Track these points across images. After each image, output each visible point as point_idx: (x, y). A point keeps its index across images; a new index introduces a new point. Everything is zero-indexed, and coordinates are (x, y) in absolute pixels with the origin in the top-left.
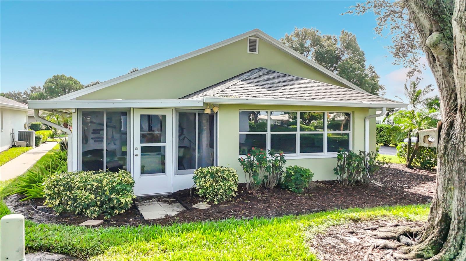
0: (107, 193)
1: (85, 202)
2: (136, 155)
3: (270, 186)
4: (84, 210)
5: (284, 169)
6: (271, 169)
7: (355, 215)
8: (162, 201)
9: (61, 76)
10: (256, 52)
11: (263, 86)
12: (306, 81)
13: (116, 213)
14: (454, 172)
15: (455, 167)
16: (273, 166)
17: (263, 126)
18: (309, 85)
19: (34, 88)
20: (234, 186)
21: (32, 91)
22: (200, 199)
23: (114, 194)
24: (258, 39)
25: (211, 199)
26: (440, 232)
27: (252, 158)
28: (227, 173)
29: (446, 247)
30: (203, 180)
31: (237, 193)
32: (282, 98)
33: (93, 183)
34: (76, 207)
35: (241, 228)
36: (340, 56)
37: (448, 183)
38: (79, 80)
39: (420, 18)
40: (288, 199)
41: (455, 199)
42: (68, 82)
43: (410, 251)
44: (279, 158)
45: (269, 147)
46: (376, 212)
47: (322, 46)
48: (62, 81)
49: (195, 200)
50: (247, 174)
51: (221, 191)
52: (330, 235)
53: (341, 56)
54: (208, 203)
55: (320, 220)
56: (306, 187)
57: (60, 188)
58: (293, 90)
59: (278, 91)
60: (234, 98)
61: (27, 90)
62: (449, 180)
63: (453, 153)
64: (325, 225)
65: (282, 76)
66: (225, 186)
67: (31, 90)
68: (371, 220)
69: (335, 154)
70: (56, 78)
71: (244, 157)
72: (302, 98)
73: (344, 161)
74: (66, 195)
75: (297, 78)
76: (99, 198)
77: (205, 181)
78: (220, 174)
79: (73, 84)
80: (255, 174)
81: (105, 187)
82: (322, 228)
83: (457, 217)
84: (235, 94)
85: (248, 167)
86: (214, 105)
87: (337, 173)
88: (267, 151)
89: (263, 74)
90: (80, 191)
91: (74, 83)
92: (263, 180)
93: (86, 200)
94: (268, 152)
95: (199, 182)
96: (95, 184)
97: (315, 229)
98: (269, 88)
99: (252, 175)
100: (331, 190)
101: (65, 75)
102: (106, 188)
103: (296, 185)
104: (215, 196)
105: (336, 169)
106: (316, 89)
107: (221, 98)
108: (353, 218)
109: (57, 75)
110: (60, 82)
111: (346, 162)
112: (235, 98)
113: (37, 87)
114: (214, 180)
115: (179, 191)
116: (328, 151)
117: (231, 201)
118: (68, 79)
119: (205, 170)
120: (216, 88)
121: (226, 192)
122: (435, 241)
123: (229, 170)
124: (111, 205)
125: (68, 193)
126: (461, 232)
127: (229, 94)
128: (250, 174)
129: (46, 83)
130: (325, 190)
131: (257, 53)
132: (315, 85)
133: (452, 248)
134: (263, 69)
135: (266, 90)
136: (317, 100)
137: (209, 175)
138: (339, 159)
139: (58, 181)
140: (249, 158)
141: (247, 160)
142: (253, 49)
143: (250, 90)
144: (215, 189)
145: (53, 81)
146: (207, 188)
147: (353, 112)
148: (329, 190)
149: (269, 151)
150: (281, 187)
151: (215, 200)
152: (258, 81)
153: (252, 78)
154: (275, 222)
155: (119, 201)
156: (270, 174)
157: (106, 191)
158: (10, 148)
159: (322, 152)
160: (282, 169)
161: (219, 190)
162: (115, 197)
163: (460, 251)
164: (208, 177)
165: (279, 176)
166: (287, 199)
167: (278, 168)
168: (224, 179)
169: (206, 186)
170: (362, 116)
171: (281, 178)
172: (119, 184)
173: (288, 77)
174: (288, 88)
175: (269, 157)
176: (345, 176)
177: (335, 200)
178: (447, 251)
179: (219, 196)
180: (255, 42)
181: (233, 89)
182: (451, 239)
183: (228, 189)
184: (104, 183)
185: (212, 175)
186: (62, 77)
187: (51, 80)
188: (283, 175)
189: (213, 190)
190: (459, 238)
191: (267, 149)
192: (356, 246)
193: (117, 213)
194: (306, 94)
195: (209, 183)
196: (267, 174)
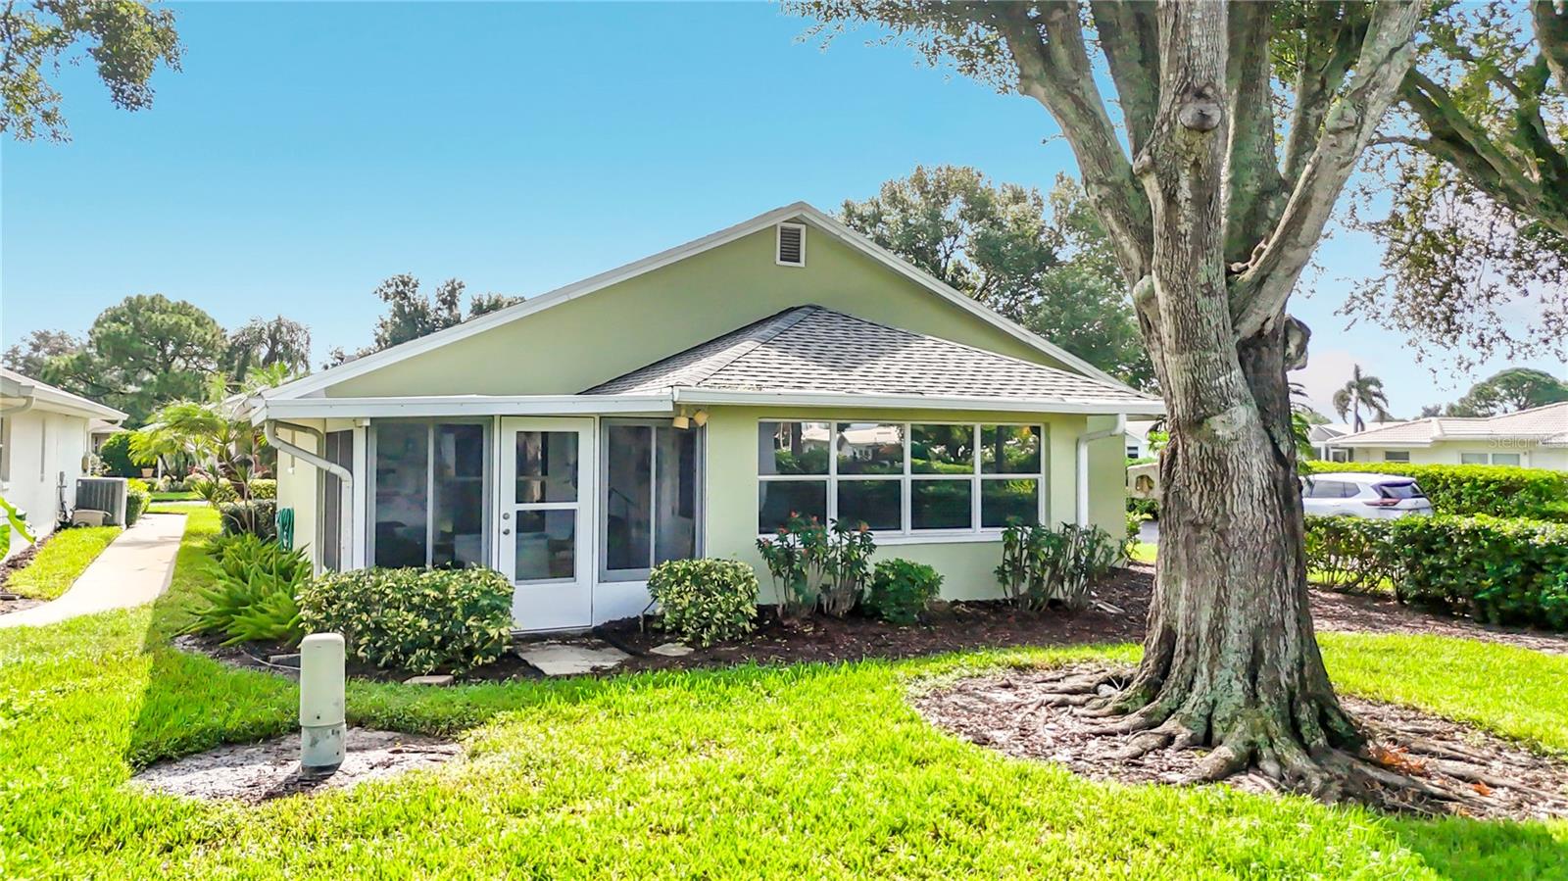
0: (459, 615)
1: (407, 635)
2: (506, 533)
3: (836, 610)
4: (401, 657)
5: (871, 569)
6: (839, 567)
7: (1024, 657)
8: (571, 644)
9: (153, 300)
10: (798, 261)
11: (817, 359)
12: (929, 344)
13: (477, 662)
14: (1180, 546)
15: (1181, 537)
16: (843, 561)
17: (816, 460)
18: (935, 355)
19: (44, 337)
20: (748, 605)
21: (36, 348)
22: (667, 637)
23: (472, 618)
24: (803, 228)
25: (693, 635)
26: (1158, 662)
27: (790, 537)
28: (730, 572)
29: (1165, 690)
30: (675, 589)
31: (754, 626)
32: (865, 391)
33: (427, 592)
34: (381, 650)
35: (771, 678)
36: (1051, 249)
37: (1171, 568)
38: (210, 314)
39: (1124, 244)
40: (878, 636)
41: (1183, 596)
42: (174, 320)
43: (1106, 704)
44: (858, 540)
45: (832, 512)
46: (1069, 653)
47: (996, 223)
48: (153, 316)
49: (655, 640)
50: (780, 581)
51: (719, 615)
52: (960, 691)
53: (1055, 250)
54: (688, 644)
55: (942, 667)
56: (924, 611)
57: (344, 606)
58: (894, 369)
59: (858, 372)
60: (746, 391)
61: (17, 343)
62: (1172, 561)
63: (1176, 508)
64: (955, 674)
65: (867, 331)
66: (728, 603)
67: (31, 344)
68: (1056, 668)
69: (996, 534)
70: (134, 307)
71: (772, 537)
72: (914, 389)
73: (1022, 549)
74: (359, 620)
75: (906, 334)
76: (438, 627)
77: (679, 593)
78: (714, 575)
79: (193, 326)
80: (799, 577)
81: (453, 599)
82: (946, 681)
83: (1184, 631)
84: (751, 381)
85: (782, 561)
86: (698, 408)
87: (1003, 581)
88: (829, 522)
89: (819, 323)
90: (393, 611)
91: (196, 324)
92: (819, 596)
93: (408, 631)
94: (830, 525)
95: (666, 595)
96: (433, 593)
97: (931, 681)
98: (834, 364)
99: (792, 581)
100: (985, 619)
101: (166, 297)
102: (455, 604)
103: (899, 605)
104: (703, 628)
105: (1001, 571)
106: (951, 366)
107: (717, 390)
108: (1016, 662)
109: (139, 297)
110: (150, 318)
111: (1025, 552)
112: (750, 391)
113: (53, 334)
114: (699, 590)
115: (611, 622)
116: (983, 526)
117: (742, 640)
118: (177, 310)
119: (679, 566)
120: (699, 363)
121: (729, 617)
122: (1149, 679)
123: (735, 568)
124: (467, 644)
125: (364, 617)
126: (1191, 659)
127: (735, 380)
128: (786, 579)
129: (98, 324)
130: (971, 618)
131: (802, 264)
132: (951, 356)
133: (1176, 690)
134: (817, 308)
135: (825, 370)
136: (951, 395)
137: (689, 577)
138: (1008, 546)
139: (339, 590)
140: (782, 539)
141: (778, 543)
142: (791, 253)
143: (786, 368)
144: (704, 610)
145: (123, 314)
146: (684, 610)
147: (1047, 425)
148: (979, 620)
149: (833, 521)
150: (862, 614)
151: (705, 636)
152: (806, 345)
153: (791, 336)
154: (843, 669)
155: (484, 633)
156: (835, 579)
157: (454, 610)
158: (57, 530)
159: (970, 526)
160: (864, 569)
161: (712, 612)
162: (474, 624)
163: (1188, 695)
164: (687, 583)
165: (858, 586)
166: (874, 634)
167: (854, 564)
168: (725, 587)
169: (680, 604)
170: (1072, 434)
171: (863, 591)
172: (485, 593)
173: (882, 333)
174: (883, 361)
175: (833, 537)
176: (1024, 588)
177: (990, 637)
178: (1166, 696)
179: (713, 628)
180: (797, 234)
181: (742, 366)
182: (1174, 672)
183: (734, 612)
184: (452, 591)
185: (696, 578)
186: (155, 304)
187: (119, 312)
188: (868, 582)
189: (699, 615)
190: (1188, 671)
191: (828, 518)
192: (1007, 704)
193: (480, 663)
194: (926, 380)
195: (688, 598)
196: (828, 579)
